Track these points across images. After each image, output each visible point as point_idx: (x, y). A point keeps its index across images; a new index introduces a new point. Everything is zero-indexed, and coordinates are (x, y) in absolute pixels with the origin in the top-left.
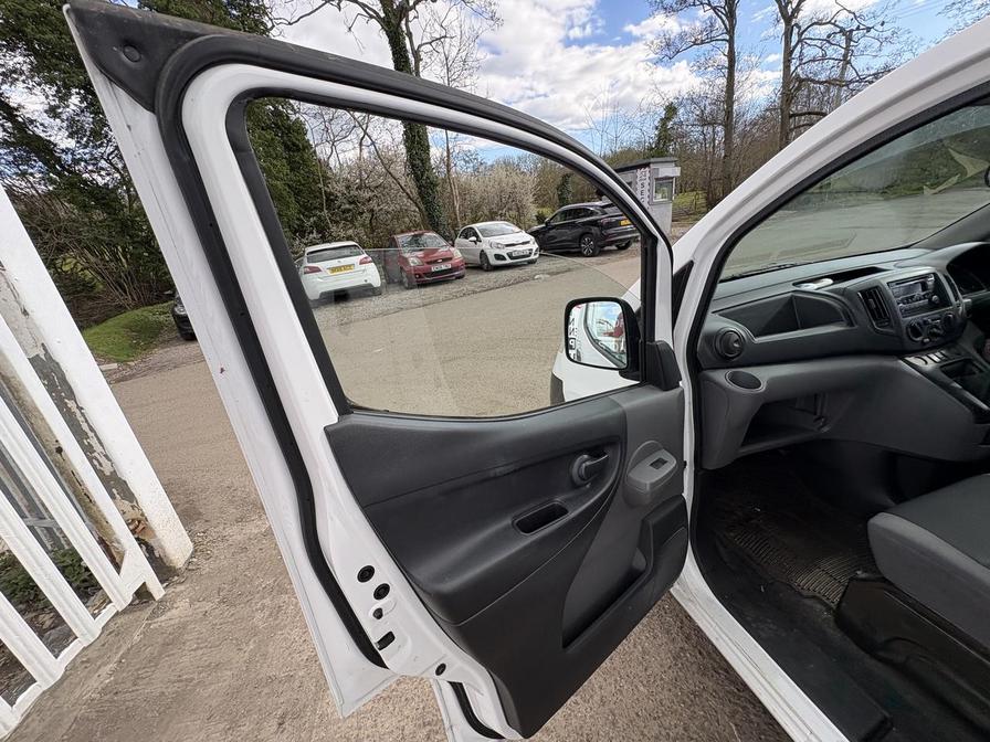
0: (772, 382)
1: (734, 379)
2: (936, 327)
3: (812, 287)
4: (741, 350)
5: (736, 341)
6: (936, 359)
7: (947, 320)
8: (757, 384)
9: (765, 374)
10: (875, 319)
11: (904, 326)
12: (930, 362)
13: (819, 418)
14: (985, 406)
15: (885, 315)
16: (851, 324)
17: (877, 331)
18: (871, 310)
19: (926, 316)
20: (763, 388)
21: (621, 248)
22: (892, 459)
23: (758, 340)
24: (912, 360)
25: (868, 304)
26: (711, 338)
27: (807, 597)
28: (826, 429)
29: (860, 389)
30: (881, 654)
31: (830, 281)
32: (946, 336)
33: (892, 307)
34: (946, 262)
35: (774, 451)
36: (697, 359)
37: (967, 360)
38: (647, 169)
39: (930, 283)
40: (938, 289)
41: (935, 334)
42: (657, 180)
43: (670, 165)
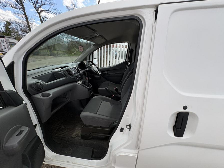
0: (54, 93)
1: (43, 95)
3: (57, 70)
4: (42, 87)
5: (40, 85)
7: (80, 75)
8: (49, 95)
9: (51, 92)
10: (70, 76)
11: (75, 76)
12: (80, 82)
13: (67, 98)
14: (89, 88)
15: (72, 75)
16: (66, 77)
17: (72, 78)
18: (69, 74)
19: (78, 74)
20: (51, 95)
22: (81, 101)
23: (47, 84)
24: (78, 82)
25: (68, 72)
26: (31, 85)
27: (76, 137)
28: (69, 100)
29: (72, 90)
30: (89, 138)
31: (60, 69)
32: (81, 78)
33: (72, 73)
34: (78, 65)
35: (61, 109)
36: (28, 92)
37: (85, 81)
38: (3, 38)
39: (77, 68)
40: (78, 69)
41: (80, 77)
42: (9, 42)
43: (13, 39)
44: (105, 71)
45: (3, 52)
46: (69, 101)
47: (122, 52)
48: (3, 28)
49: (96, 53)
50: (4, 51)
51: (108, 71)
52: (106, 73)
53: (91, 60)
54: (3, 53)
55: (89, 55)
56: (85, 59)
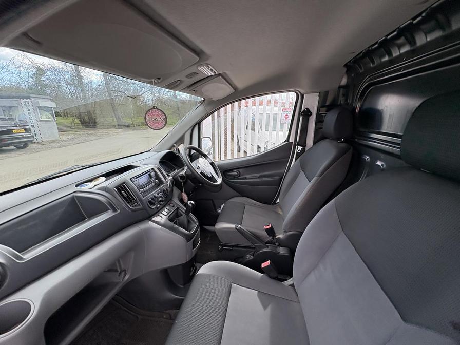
2: (161, 197)
6: (166, 214)
7: (164, 192)
10: (128, 203)
11: (145, 202)
12: (163, 217)
13: (120, 273)
14: (188, 232)
15: (134, 199)
16: (115, 210)
17: (133, 210)
18: (125, 198)
19: (154, 193)
20: (33, 312)
21: (19, 148)
22: (166, 273)
24: (154, 219)
25: (121, 193)
28: (127, 277)
29: (136, 246)
32: (166, 200)
34: (158, 161)
37: (177, 209)
38: (28, 100)
39: (153, 174)
40: (157, 176)
41: (161, 201)
42: (39, 107)
43: (47, 100)
44: (231, 170)
45: (27, 127)
46: (128, 279)
47: (268, 116)
48: (31, 81)
49: (206, 124)
50: (28, 124)
51: (241, 170)
52: (235, 176)
53: (195, 144)
54: (25, 129)
55: (189, 132)
56: (181, 140)
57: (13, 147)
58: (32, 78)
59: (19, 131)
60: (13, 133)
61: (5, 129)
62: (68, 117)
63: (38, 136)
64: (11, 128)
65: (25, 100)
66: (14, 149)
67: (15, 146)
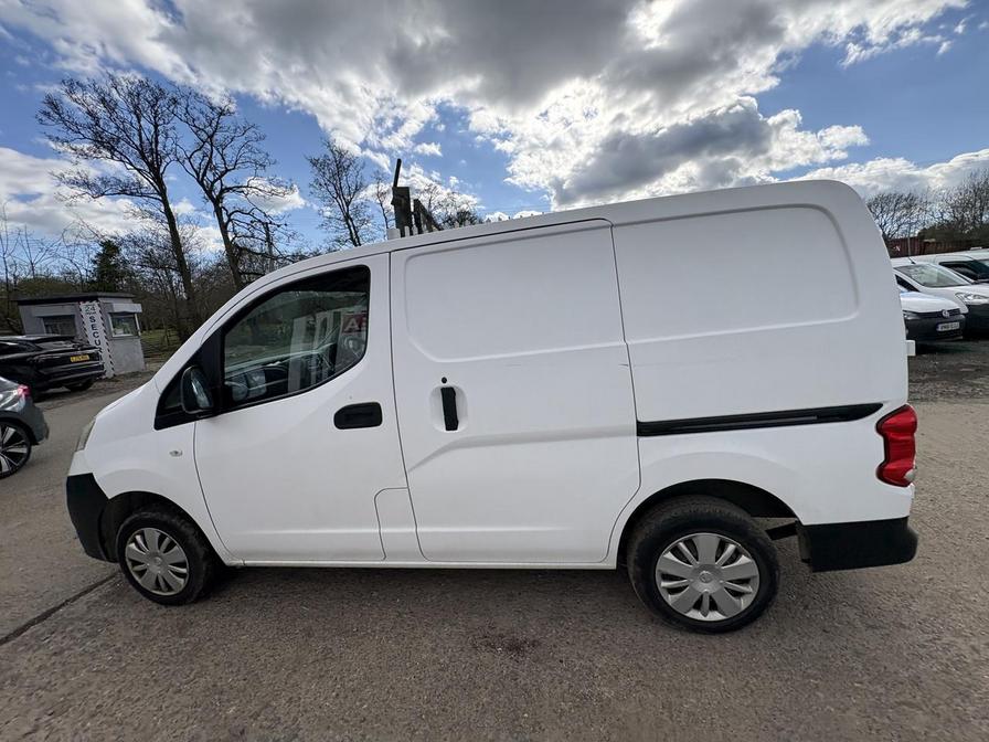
38: (94, 302)
42: (112, 314)
43: (125, 300)
45: (93, 351)
50: (92, 346)
54: (90, 355)
57: (64, 389)
58: (95, 262)
59: (80, 358)
60: (71, 363)
61: (57, 356)
62: (150, 329)
63: (108, 367)
64: (68, 354)
65: (87, 303)
66: (65, 392)
67: (67, 387)
